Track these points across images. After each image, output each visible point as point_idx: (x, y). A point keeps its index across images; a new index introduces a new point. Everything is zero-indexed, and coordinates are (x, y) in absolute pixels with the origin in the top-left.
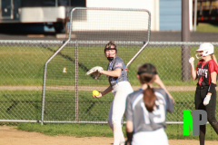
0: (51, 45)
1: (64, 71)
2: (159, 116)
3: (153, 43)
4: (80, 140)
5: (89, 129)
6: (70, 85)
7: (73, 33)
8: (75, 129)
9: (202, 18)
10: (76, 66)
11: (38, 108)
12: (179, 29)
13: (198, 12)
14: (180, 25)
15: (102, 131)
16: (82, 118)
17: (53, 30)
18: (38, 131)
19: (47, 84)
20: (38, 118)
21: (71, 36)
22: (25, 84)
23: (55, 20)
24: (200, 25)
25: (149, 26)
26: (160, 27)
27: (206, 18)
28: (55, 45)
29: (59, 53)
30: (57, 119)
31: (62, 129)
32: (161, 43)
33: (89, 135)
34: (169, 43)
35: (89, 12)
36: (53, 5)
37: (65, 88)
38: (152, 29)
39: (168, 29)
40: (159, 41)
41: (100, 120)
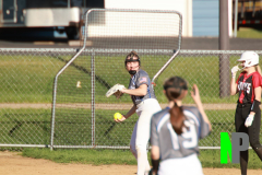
0: (62, 54)
1: (78, 85)
2: (190, 140)
3: (185, 51)
4: (97, 169)
5: (109, 156)
6: (85, 102)
7: (89, 39)
8: (91, 156)
9: (244, 22)
10: (93, 79)
11: (47, 130)
12: (216, 34)
13: (239, 14)
14: (217, 29)
15: (124, 158)
16: (100, 143)
17: (64, 35)
18: (47, 158)
19: (58, 101)
20: (47, 143)
21: (86, 43)
22: (31, 101)
23: (67, 24)
24: (242, 29)
25: (180, 31)
26: (194, 32)
27: (249, 22)
28: (67, 54)
29: (72, 64)
30: (69, 143)
31: (76, 155)
32: (194, 51)
33: (108, 162)
34: (204, 51)
35: (108, 14)
36: (65, 6)
37: (79, 106)
38: (184, 34)
39: (203, 35)
40: (192, 49)
41: (122, 145)
